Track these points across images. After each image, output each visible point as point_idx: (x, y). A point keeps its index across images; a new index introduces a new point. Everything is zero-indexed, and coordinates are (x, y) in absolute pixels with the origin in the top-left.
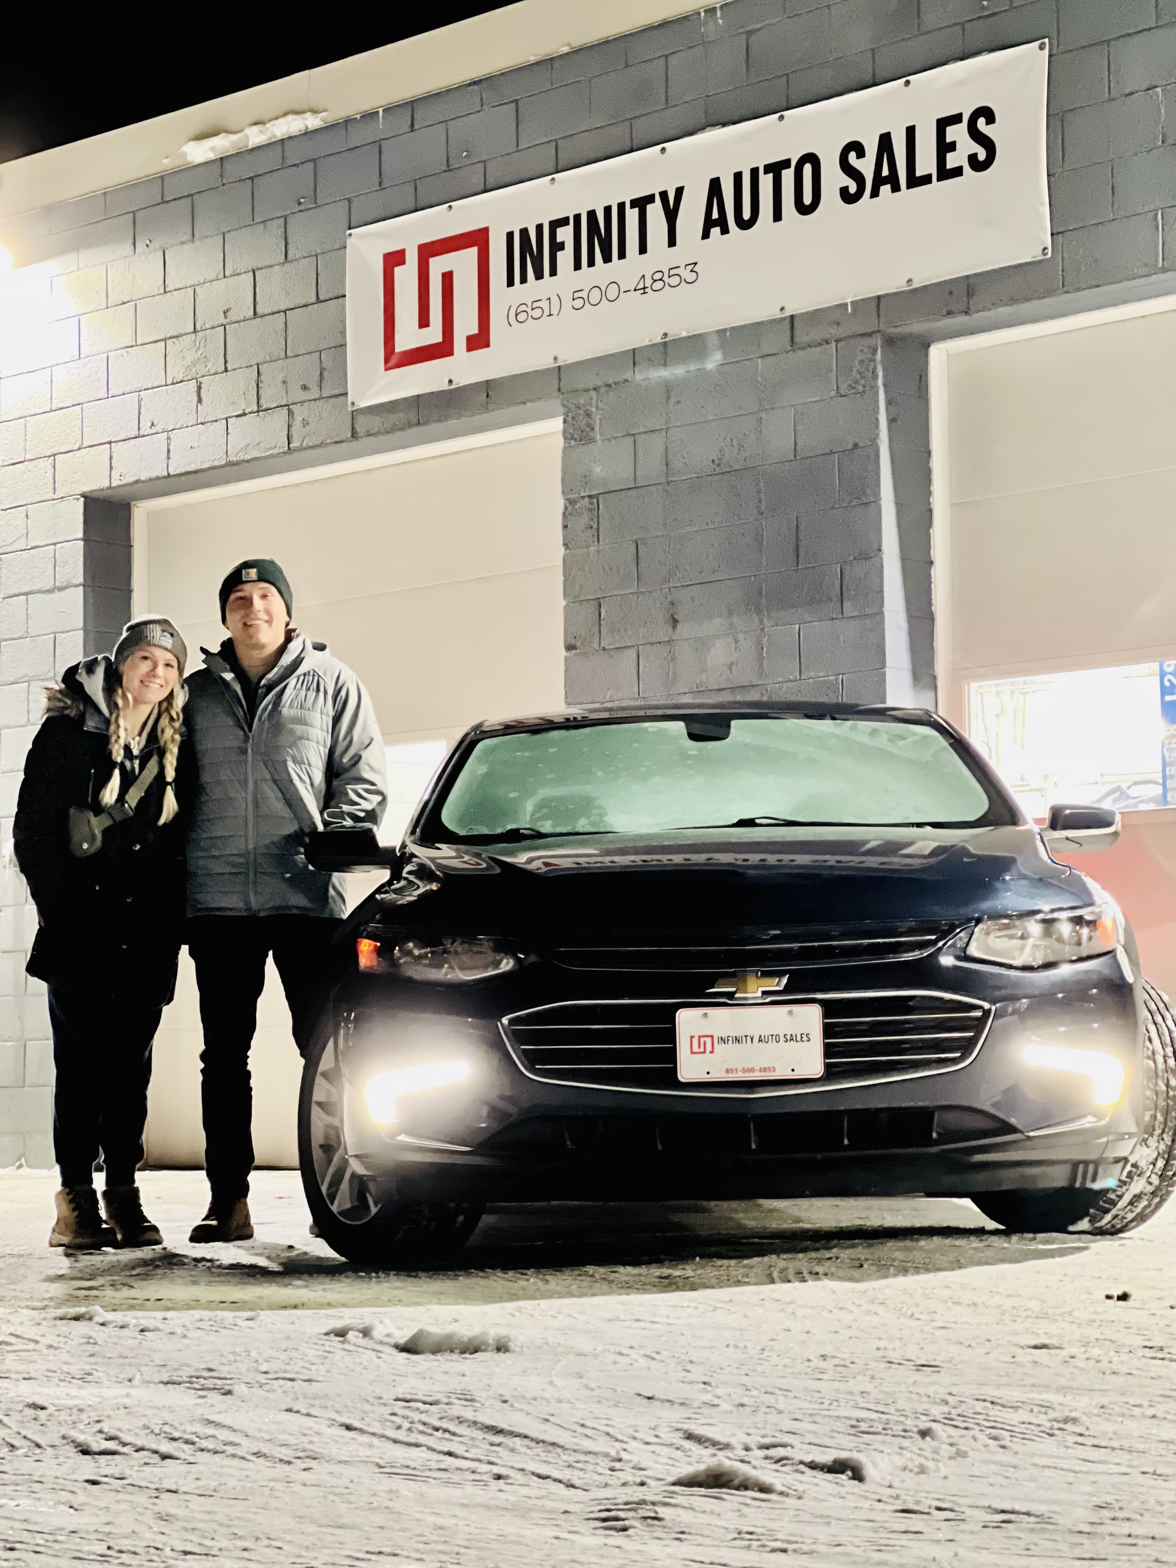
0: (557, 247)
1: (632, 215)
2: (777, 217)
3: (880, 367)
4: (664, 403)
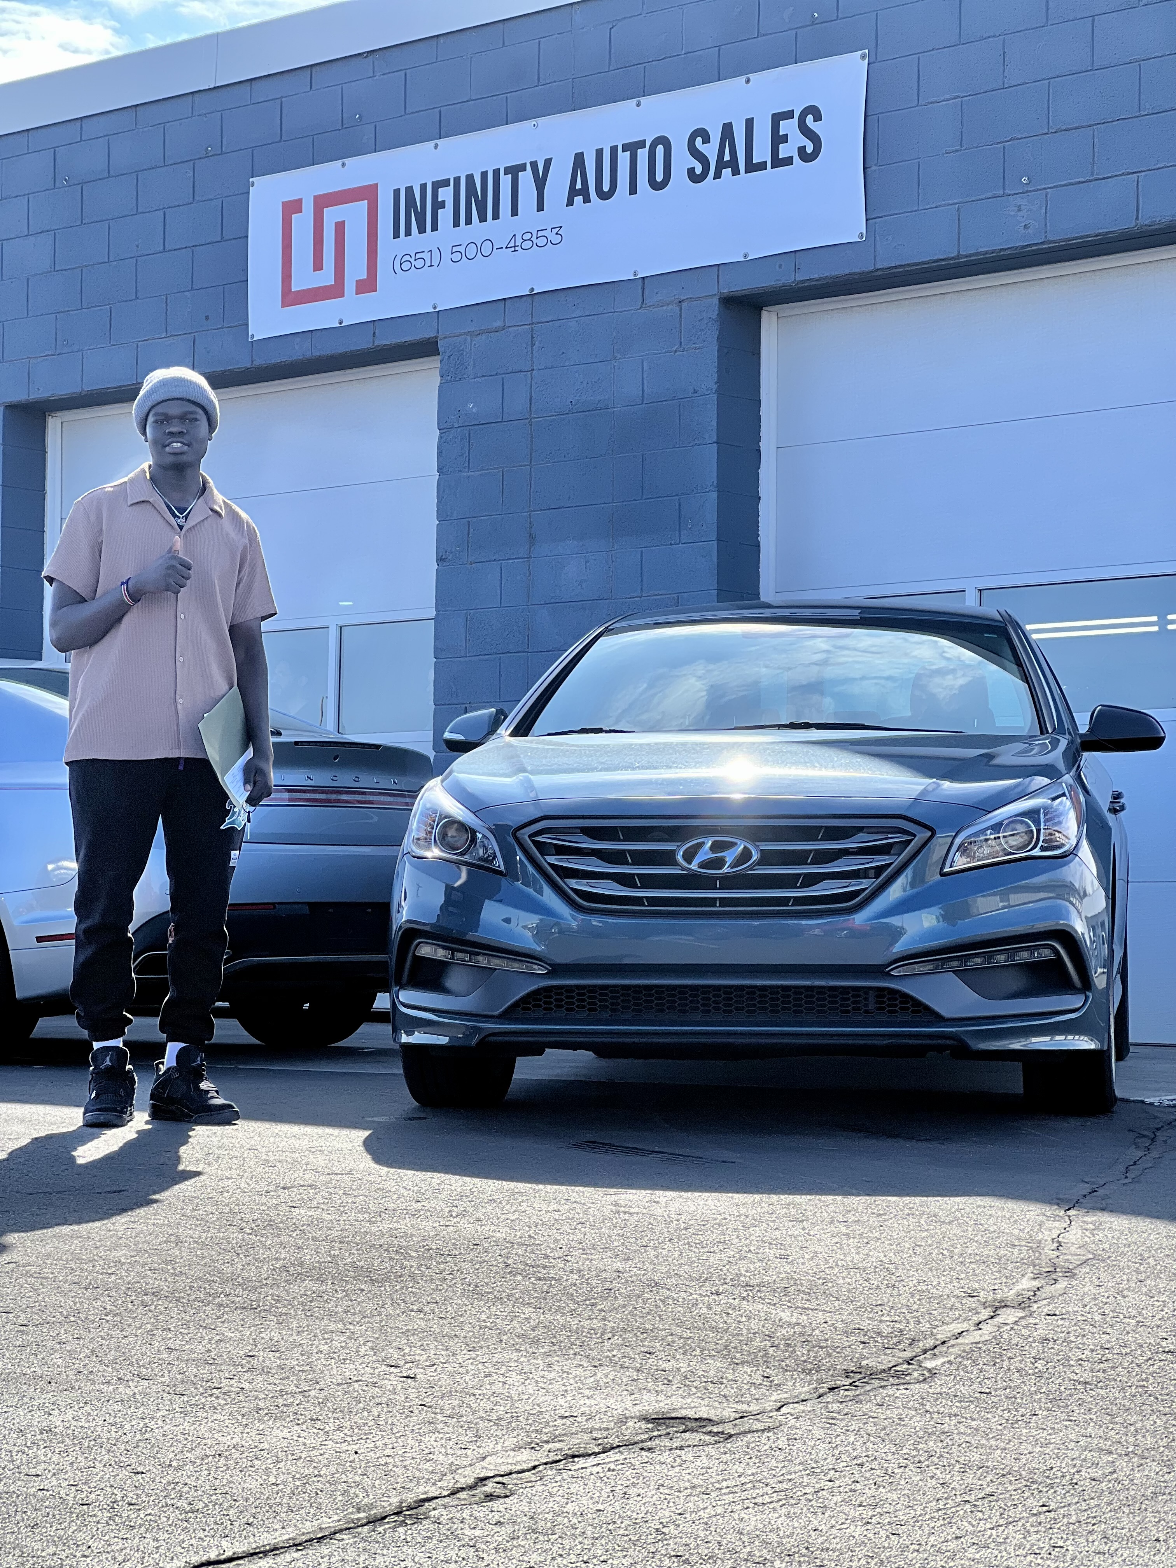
0: (438, 205)
1: (506, 181)
2: (633, 190)
3: (717, 326)
4: (529, 349)
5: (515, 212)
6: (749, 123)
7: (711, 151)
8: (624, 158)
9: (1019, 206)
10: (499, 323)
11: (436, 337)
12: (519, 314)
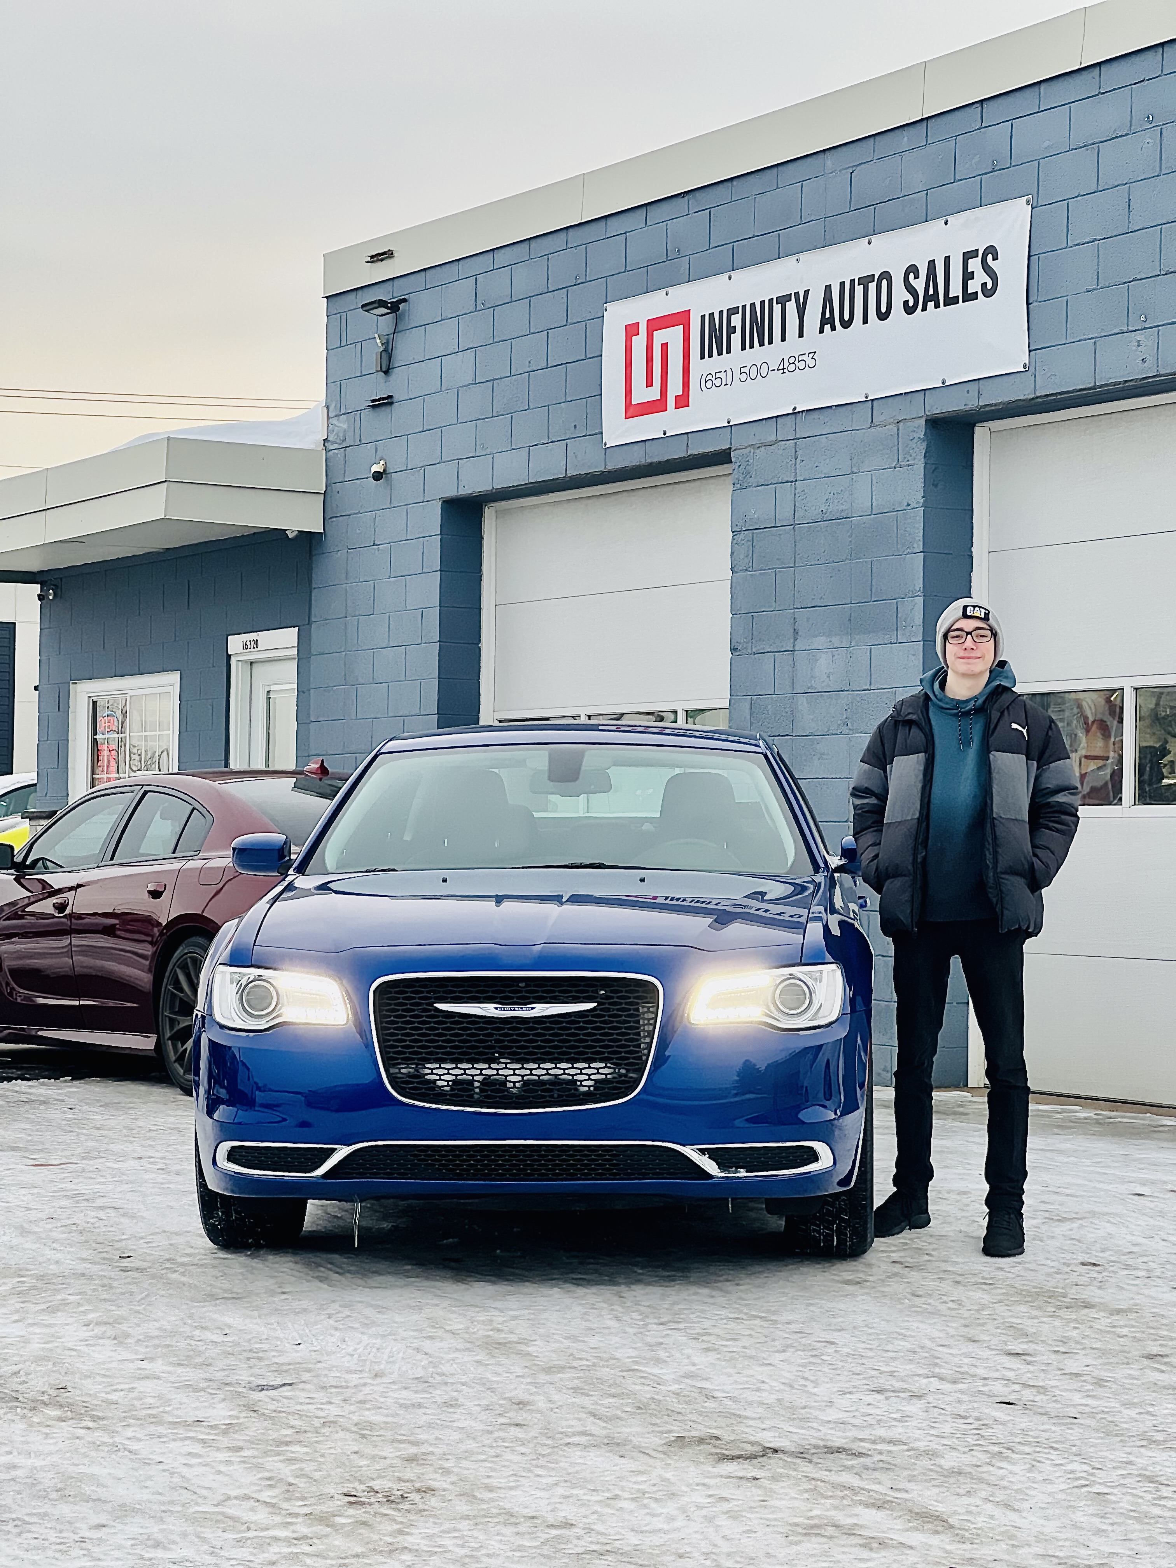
0: (732, 330)
2: (865, 321)
3: (924, 445)
4: (793, 461)
5: (783, 339)
6: (947, 259)
7: (919, 285)
8: (859, 290)
9: (1139, 342)
10: (773, 438)
11: (730, 449)
12: (786, 430)
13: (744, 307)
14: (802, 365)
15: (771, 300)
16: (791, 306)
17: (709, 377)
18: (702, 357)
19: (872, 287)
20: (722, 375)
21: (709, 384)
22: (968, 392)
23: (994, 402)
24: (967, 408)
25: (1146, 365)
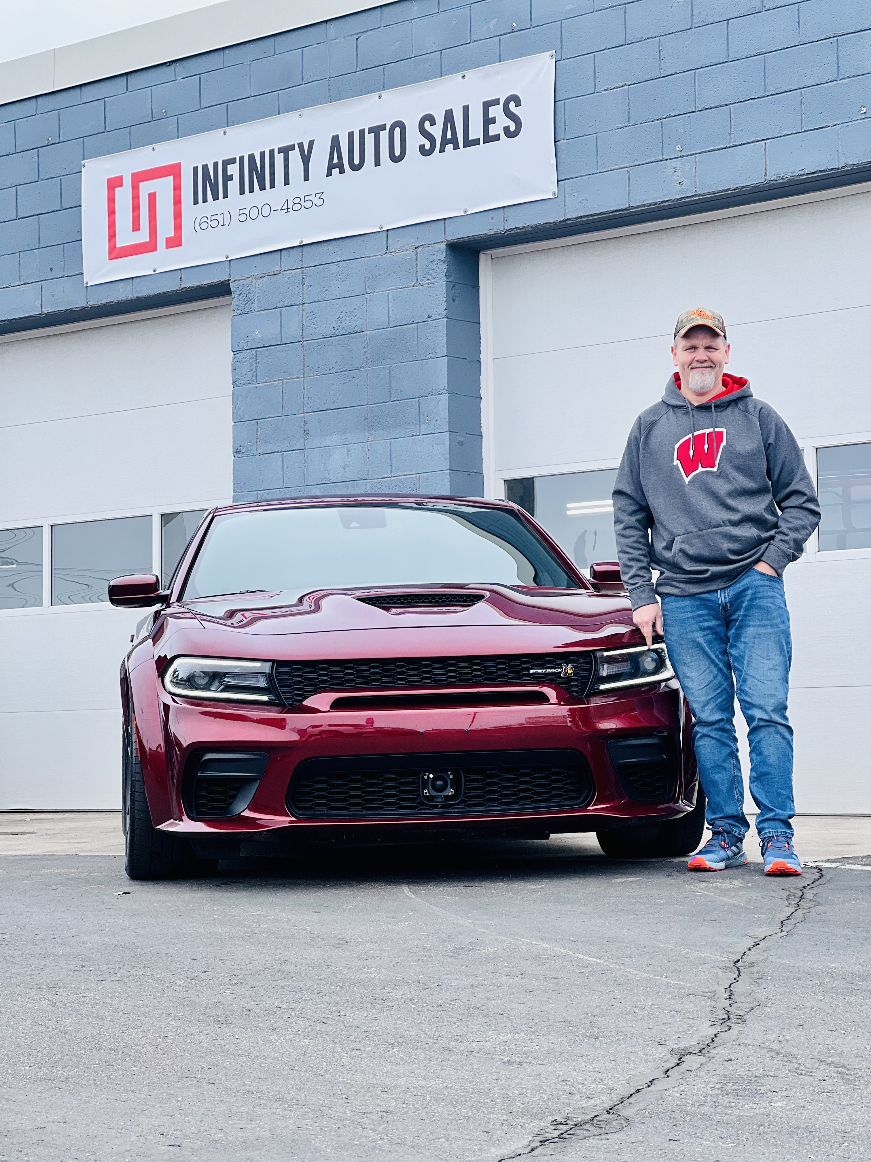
0: (227, 178)
1: (279, 159)
2: (377, 163)
3: (445, 266)
4: (301, 287)
5: (287, 182)
6: (466, 109)
7: (436, 132)
8: (369, 139)
9: (675, 168)
10: (278, 268)
11: (229, 280)
12: (291, 261)
13: (242, 159)
14: (308, 204)
15: (272, 152)
16: (295, 156)
17: (205, 219)
18: (196, 202)
19: (384, 136)
20: (220, 217)
21: (204, 226)
22: (492, 218)
23: (521, 226)
24: (492, 232)
25: (683, 187)
